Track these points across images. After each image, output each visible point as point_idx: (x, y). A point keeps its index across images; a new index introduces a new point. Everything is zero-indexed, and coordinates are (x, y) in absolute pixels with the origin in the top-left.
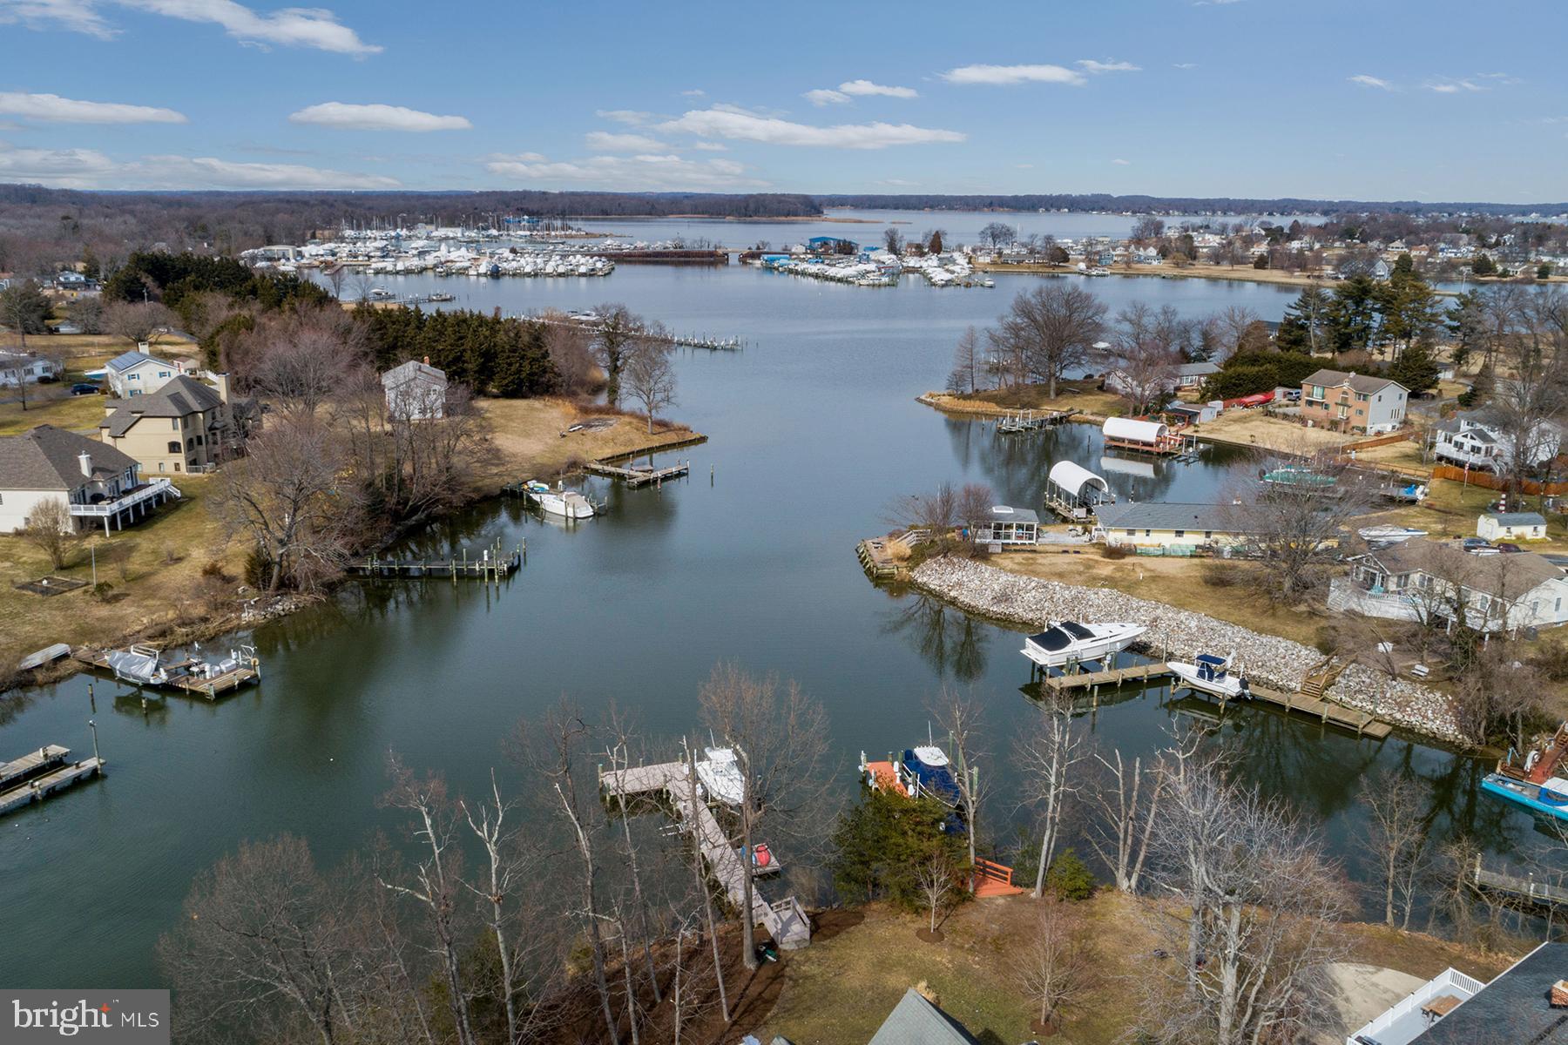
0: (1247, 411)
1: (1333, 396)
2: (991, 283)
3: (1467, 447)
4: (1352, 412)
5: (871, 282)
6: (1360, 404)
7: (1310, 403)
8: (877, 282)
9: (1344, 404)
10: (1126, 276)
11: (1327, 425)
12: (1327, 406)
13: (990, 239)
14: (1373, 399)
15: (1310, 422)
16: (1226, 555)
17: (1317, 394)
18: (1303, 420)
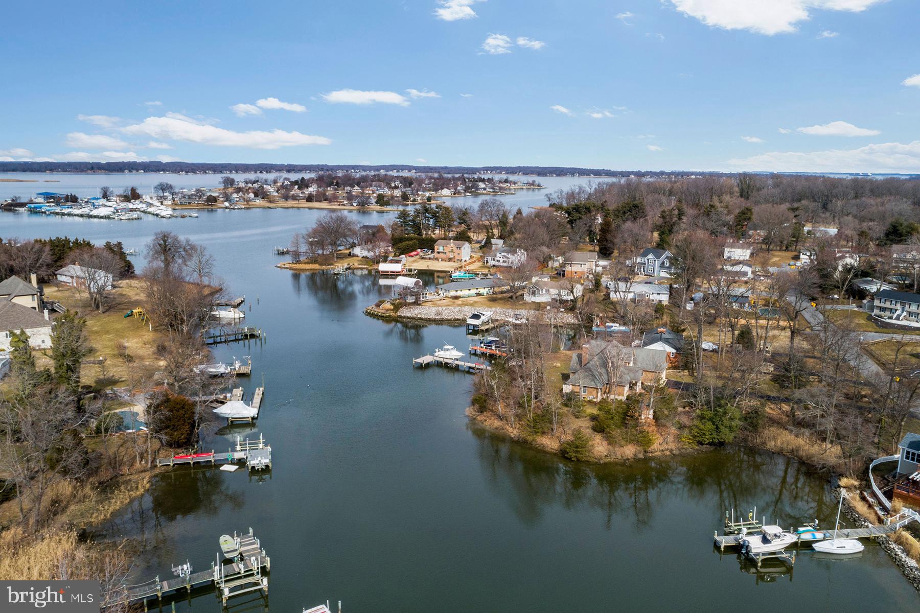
0: (413, 259)
1: (448, 249)
2: (196, 215)
3: (501, 261)
4: (455, 254)
5: (128, 218)
6: (457, 251)
7: (439, 253)
8: (131, 217)
9: (452, 252)
10: (248, 208)
11: (447, 260)
12: (445, 253)
13: (161, 191)
14: (463, 248)
15: (440, 260)
16: (485, 294)
17: (441, 249)
18: (437, 259)
